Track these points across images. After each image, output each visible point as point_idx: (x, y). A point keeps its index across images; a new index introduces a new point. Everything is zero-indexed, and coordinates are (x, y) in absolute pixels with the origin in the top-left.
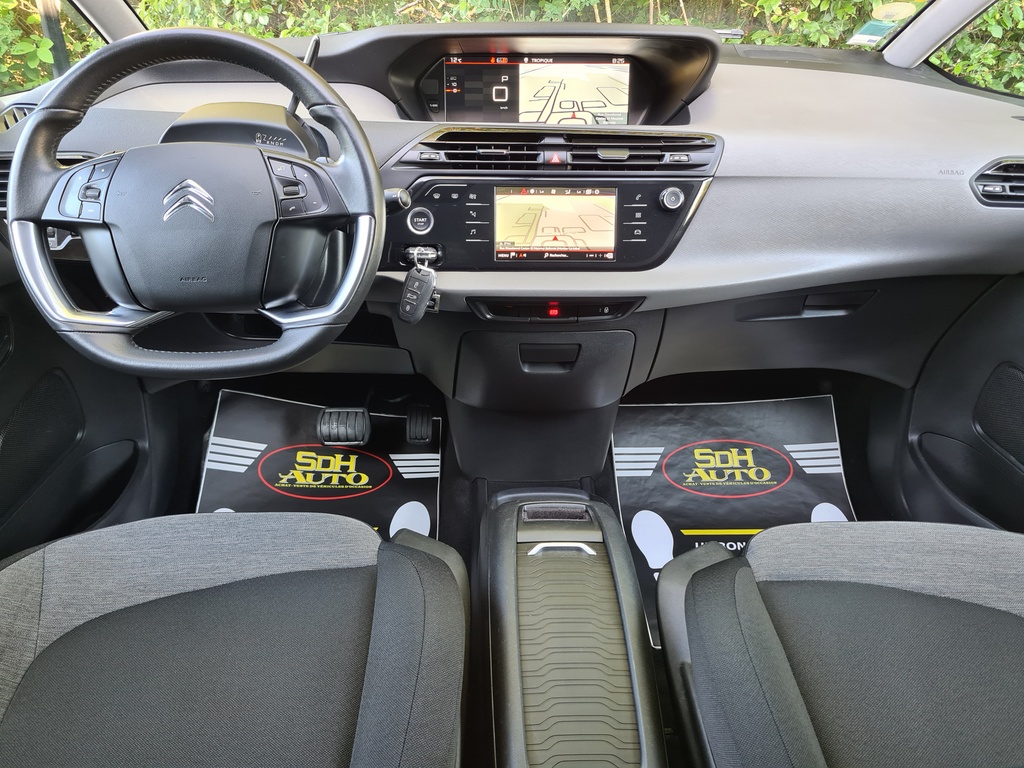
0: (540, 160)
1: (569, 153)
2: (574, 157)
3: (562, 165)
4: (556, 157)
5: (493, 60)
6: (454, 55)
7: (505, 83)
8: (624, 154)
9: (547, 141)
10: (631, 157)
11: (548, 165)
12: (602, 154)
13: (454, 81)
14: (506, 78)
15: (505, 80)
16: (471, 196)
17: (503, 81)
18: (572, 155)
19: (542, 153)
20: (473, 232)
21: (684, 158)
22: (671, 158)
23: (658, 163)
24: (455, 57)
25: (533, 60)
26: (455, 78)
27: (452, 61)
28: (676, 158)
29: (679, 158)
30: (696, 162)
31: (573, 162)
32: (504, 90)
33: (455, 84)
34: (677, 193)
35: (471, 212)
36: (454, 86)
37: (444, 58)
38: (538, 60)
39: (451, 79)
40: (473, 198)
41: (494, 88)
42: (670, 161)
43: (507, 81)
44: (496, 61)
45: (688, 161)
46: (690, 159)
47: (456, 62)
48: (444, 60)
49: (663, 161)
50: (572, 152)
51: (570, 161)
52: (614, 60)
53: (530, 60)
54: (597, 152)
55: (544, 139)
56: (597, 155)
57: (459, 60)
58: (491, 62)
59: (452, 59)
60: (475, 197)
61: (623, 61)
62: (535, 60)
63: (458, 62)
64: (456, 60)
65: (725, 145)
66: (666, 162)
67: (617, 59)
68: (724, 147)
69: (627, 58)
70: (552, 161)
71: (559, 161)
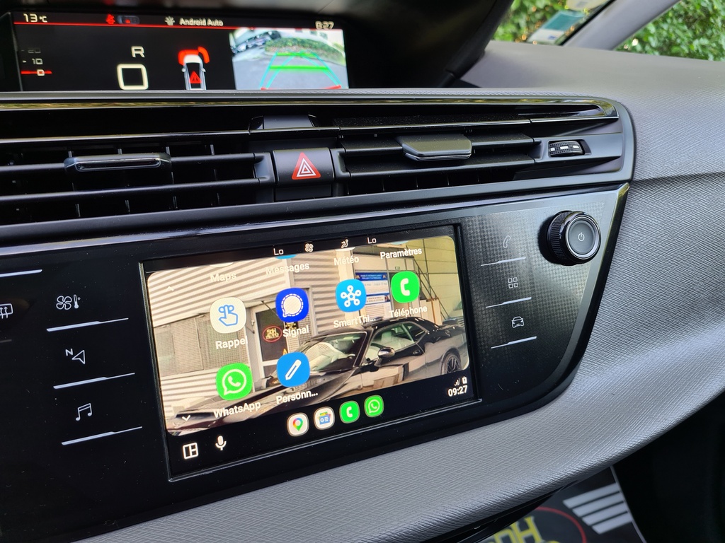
0: (265, 174)
1: (336, 152)
2: (348, 160)
3: (323, 184)
4: (306, 163)
5: (110, 19)
6: (31, 9)
7: (138, 59)
8: (463, 147)
9: (271, 126)
10: (479, 153)
11: (288, 186)
12: (414, 148)
13: (36, 56)
14: (140, 50)
15: (138, 52)
16: (63, 303)
17: (134, 56)
18: (343, 156)
19: (267, 156)
20: (84, 413)
21: (574, 147)
22: (553, 149)
23: (531, 162)
24: (33, 12)
25: (182, 22)
26: (37, 51)
27: (27, 21)
28: (562, 148)
29: (567, 147)
30: (595, 154)
31: (348, 174)
32: (139, 71)
33: (38, 62)
34: (587, 223)
35: (67, 351)
36: (38, 64)
37: (9, 13)
38: (192, 22)
39: (30, 52)
40: (68, 306)
41: (120, 68)
42: (552, 156)
43: (143, 56)
44: (117, 22)
45: (583, 154)
46: (585, 150)
47: (36, 21)
48: (8, 15)
49: (538, 157)
50: (343, 150)
51: (341, 173)
52: (318, 24)
53: (177, 23)
54: (403, 145)
55: (260, 122)
56: (402, 152)
57: (41, 18)
58: (107, 23)
59: (25, 15)
60: (76, 303)
61: (332, 24)
62: (187, 21)
63: (40, 21)
64: (36, 18)
65: (634, 118)
66: (545, 157)
67: (322, 21)
68: (635, 122)
69: (338, 20)
70: (298, 175)
71: (314, 174)
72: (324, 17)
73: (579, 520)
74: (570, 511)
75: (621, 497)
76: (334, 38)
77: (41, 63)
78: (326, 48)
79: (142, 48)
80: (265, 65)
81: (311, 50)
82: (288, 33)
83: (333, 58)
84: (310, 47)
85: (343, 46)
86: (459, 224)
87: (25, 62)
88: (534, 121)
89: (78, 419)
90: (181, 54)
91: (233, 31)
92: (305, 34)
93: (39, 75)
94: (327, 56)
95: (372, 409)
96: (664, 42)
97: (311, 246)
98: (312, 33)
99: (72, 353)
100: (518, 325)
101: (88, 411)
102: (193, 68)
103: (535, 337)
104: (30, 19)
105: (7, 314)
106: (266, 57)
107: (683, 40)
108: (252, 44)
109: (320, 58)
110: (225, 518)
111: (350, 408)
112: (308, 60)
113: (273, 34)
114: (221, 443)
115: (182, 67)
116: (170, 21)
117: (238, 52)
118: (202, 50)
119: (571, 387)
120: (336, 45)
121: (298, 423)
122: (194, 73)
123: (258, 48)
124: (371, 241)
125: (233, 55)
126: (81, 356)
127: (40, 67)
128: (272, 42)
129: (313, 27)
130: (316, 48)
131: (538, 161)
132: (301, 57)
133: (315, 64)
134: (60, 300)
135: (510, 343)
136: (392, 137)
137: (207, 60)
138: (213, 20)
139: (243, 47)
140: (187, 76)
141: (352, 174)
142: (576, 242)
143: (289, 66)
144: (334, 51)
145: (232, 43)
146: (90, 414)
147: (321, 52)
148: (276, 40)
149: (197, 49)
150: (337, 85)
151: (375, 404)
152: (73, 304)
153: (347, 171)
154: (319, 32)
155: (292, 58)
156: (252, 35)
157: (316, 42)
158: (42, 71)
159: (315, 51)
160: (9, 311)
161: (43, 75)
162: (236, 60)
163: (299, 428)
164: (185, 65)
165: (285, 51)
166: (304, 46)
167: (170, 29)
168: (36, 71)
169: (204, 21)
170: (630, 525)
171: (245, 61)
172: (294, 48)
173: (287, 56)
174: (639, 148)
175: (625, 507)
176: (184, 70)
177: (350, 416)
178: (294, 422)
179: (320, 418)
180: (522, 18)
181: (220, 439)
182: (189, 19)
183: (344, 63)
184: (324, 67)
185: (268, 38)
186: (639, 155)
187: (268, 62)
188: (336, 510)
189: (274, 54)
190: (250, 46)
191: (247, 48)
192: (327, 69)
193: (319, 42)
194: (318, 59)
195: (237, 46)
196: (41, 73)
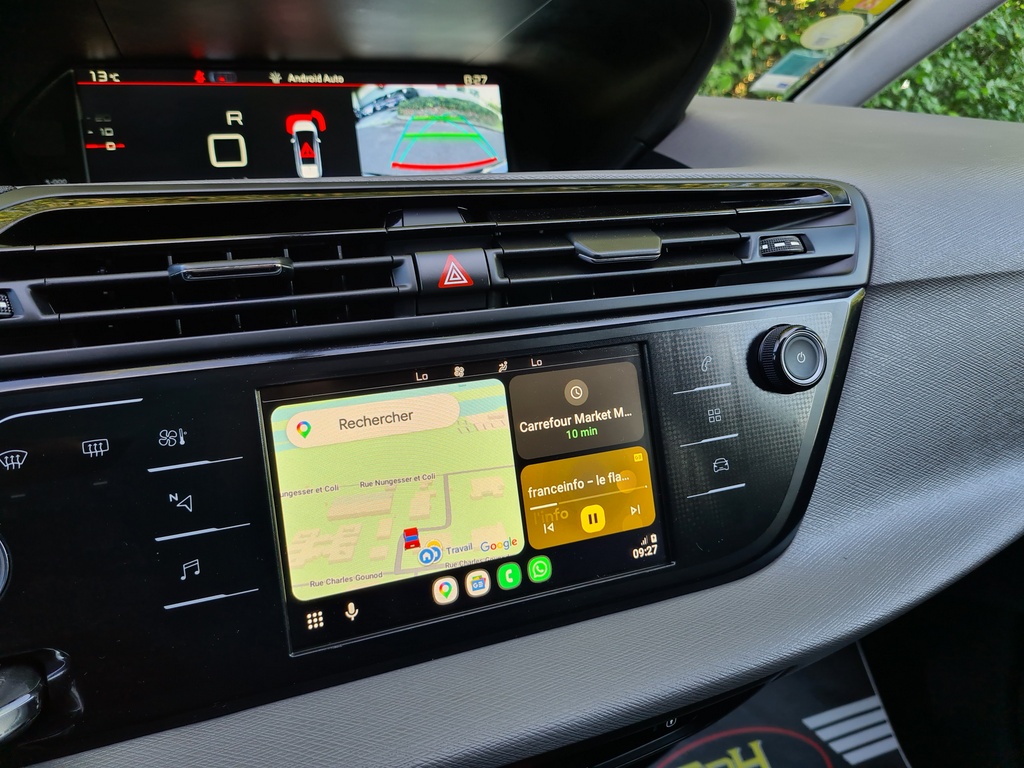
0: (405, 282)
1: (492, 254)
2: (507, 264)
3: (476, 292)
4: (455, 267)
5: (199, 76)
6: (98, 65)
7: (235, 128)
8: (650, 246)
9: (412, 222)
10: (670, 253)
11: (433, 295)
12: (590, 247)
13: (105, 125)
14: (237, 115)
15: (234, 119)
16: (167, 438)
17: (230, 123)
18: (500, 258)
19: (408, 260)
20: (191, 571)
21: (793, 243)
22: (765, 247)
23: (738, 263)
24: (102, 69)
25: (292, 78)
26: (107, 118)
27: (94, 79)
28: (776, 245)
29: (783, 244)
30: (820, 252)
31: (506, 280)
32: (236, 142)
33: (108, 132)
34: (808, 340)
35: (171, 496)
36: (108, 135)
37: (72, 71)
38: (304, 79)
39: (98, 120)
40: (172, 442)
41: (212, 138)
42: (764, 256)
43: (241, 123)
44: (207, 80)
45: (805, 252)
46: (807, 246)
47: (106, 80)
48: (70, 74)
49: (747, 257)
50: (500, 251)
51: (499, 279)
52: (467, 78)
53: (284, 79)
54: (576, 244)
55: (399, 216)
56: (575, 252)
57: (112, 76)
58: (195, 81)
59: (92, 73)
60: (182, 438)
61: (485, 78)
62: (297, 77)
63: (110, 80)
64: (105, 76)
65: (871, 205)
66: (755, 257)
67: (472, 75)
68: (872, 210)
69: (493, 72)
70: (446, 283)
71: (465, 281)
72: (474, 69)
73: (825, 745)
74: (811, 733)
75: (882, 715)
76: (488, 96)
77: (111, 134)
78: (477, 109)
79: (239, 113)
80: (398, 133)
81: (458, 112)
82: (427, 90)
83: (486, 122)
84: (457, 109)
85: (499, 106)
86: (646, 342)
87: (91, 132)
88: (742, 211)
89: (183, 578)
90: (289, 119)
91: (356, 89)
92: (450, 91)
93: (109, 149)
94: (478, 120)
95: (537, 573)
96: (946, 83)
97: (462, 369)
98: (459, 90)
99: (176, 499)
100: (722, 469)
101: (195, 568)
102: (305, 137)
103: (743, 485)
104: (97, 78)
105: (102, 451)
106: (398, 122)
107: (972, 81)
108: (381, 105)
109: (470, 122)
110: (358, 701)
111: (510, 571)
112: (454, 125)
113: (408, 92)
114: (352, 611)
115: (291, 137)
116: (276, 78)
117: (363, 116)
118: (316, 113)
119: (792, 549)
120: (491, 106)
121: (446, 588)
122: (306, 144)
123: (389, 110)
124: (535, 363)
125: (357, 120)
126: (187, 502)
127: (109, 139)
128: (407, 102)
129: (460, 82)
130: (464, 109)
131: (746, 261)
132: (445, 122)
133: (463, 130)
134: (164, 434)
135: (710, 492)
136: (562, 233)
137: (323, 128)
138: (331, 75)
139: (369, 110)
140: (297, 149)
141: (512, 281)
142: (794, 364)
143: (429, 133)
144: (488, 113)
145: (356, 105)
146: (197, 573)
147: (470, 114)
148: (413, 100)
149: (309, 113)
150: (492, 158)
151: (542, 567)
152: (178, 439)
153: (505, 276)
154: (468, 88)
155: (434, 123)
156: (381, 94)
157: (464, 101)
158: (113, 144)
159: (462, 114)
160: (104, 447)
161: (114, 149)
162: (360, 126)
163: (446, 595)
164: (294, 134)
165: (424, 114)
166: (449, 108)
167: (276, 87)
168: (104, 144)
169: (320, 77)
170: (895, 753)
171: (373, 128)
172: (436, 109)
173: (427, 120)
174: (877, 244)
175: (887, 729)
176: (293, 141)
177: (510, 580)
178: (441, 587)
179: (473, 583)
180: (746, 53)
181: (351, 606)
182: (299, 75)
183: (500, 128)
184: (476, 134)
185: (402, 98)
186: (877, 253)
187: (402, 129)
188: (494, 694)
189: (409, 118)
190: (378, 108)
191: (375, 110)
192: (479, 136)
193: (468, 102)
194: (467, 124)
195: (362, 109)
196: (111, 146)
